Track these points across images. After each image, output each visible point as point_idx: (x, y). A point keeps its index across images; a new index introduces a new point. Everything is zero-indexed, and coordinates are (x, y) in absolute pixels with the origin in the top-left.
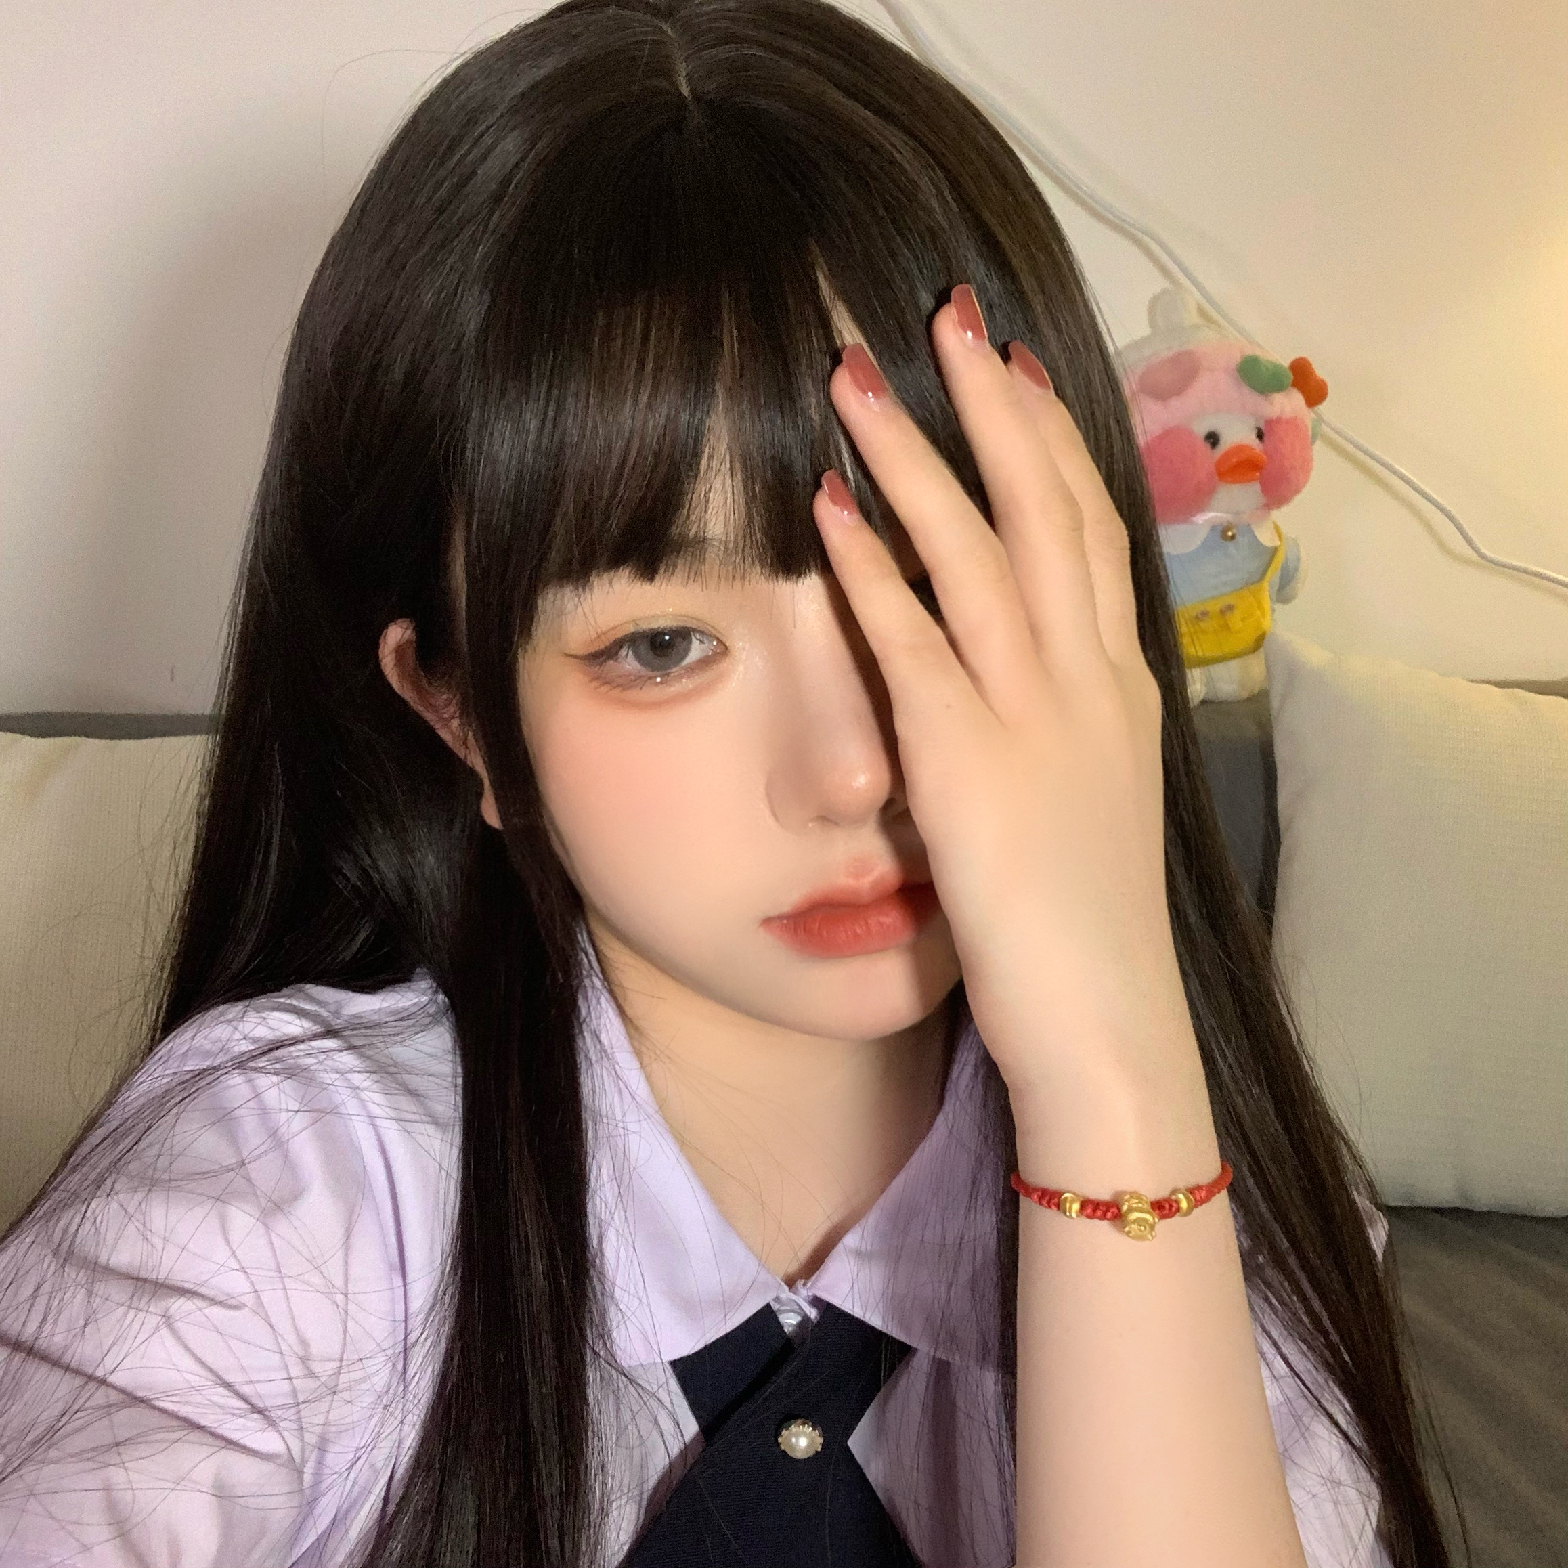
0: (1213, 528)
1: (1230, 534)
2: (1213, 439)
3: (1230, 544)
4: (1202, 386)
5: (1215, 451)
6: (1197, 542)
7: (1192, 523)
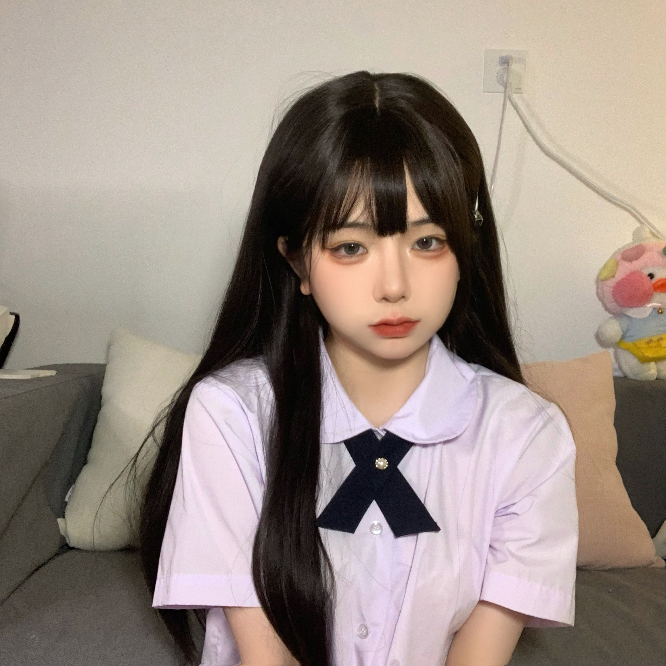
0: (654, 309)
1: (660, 311)
2: (651, 276)
3: (661, 316)
4: (646, 257)
5: (652, 280)
6: (648, 313)
7: (645, 307)
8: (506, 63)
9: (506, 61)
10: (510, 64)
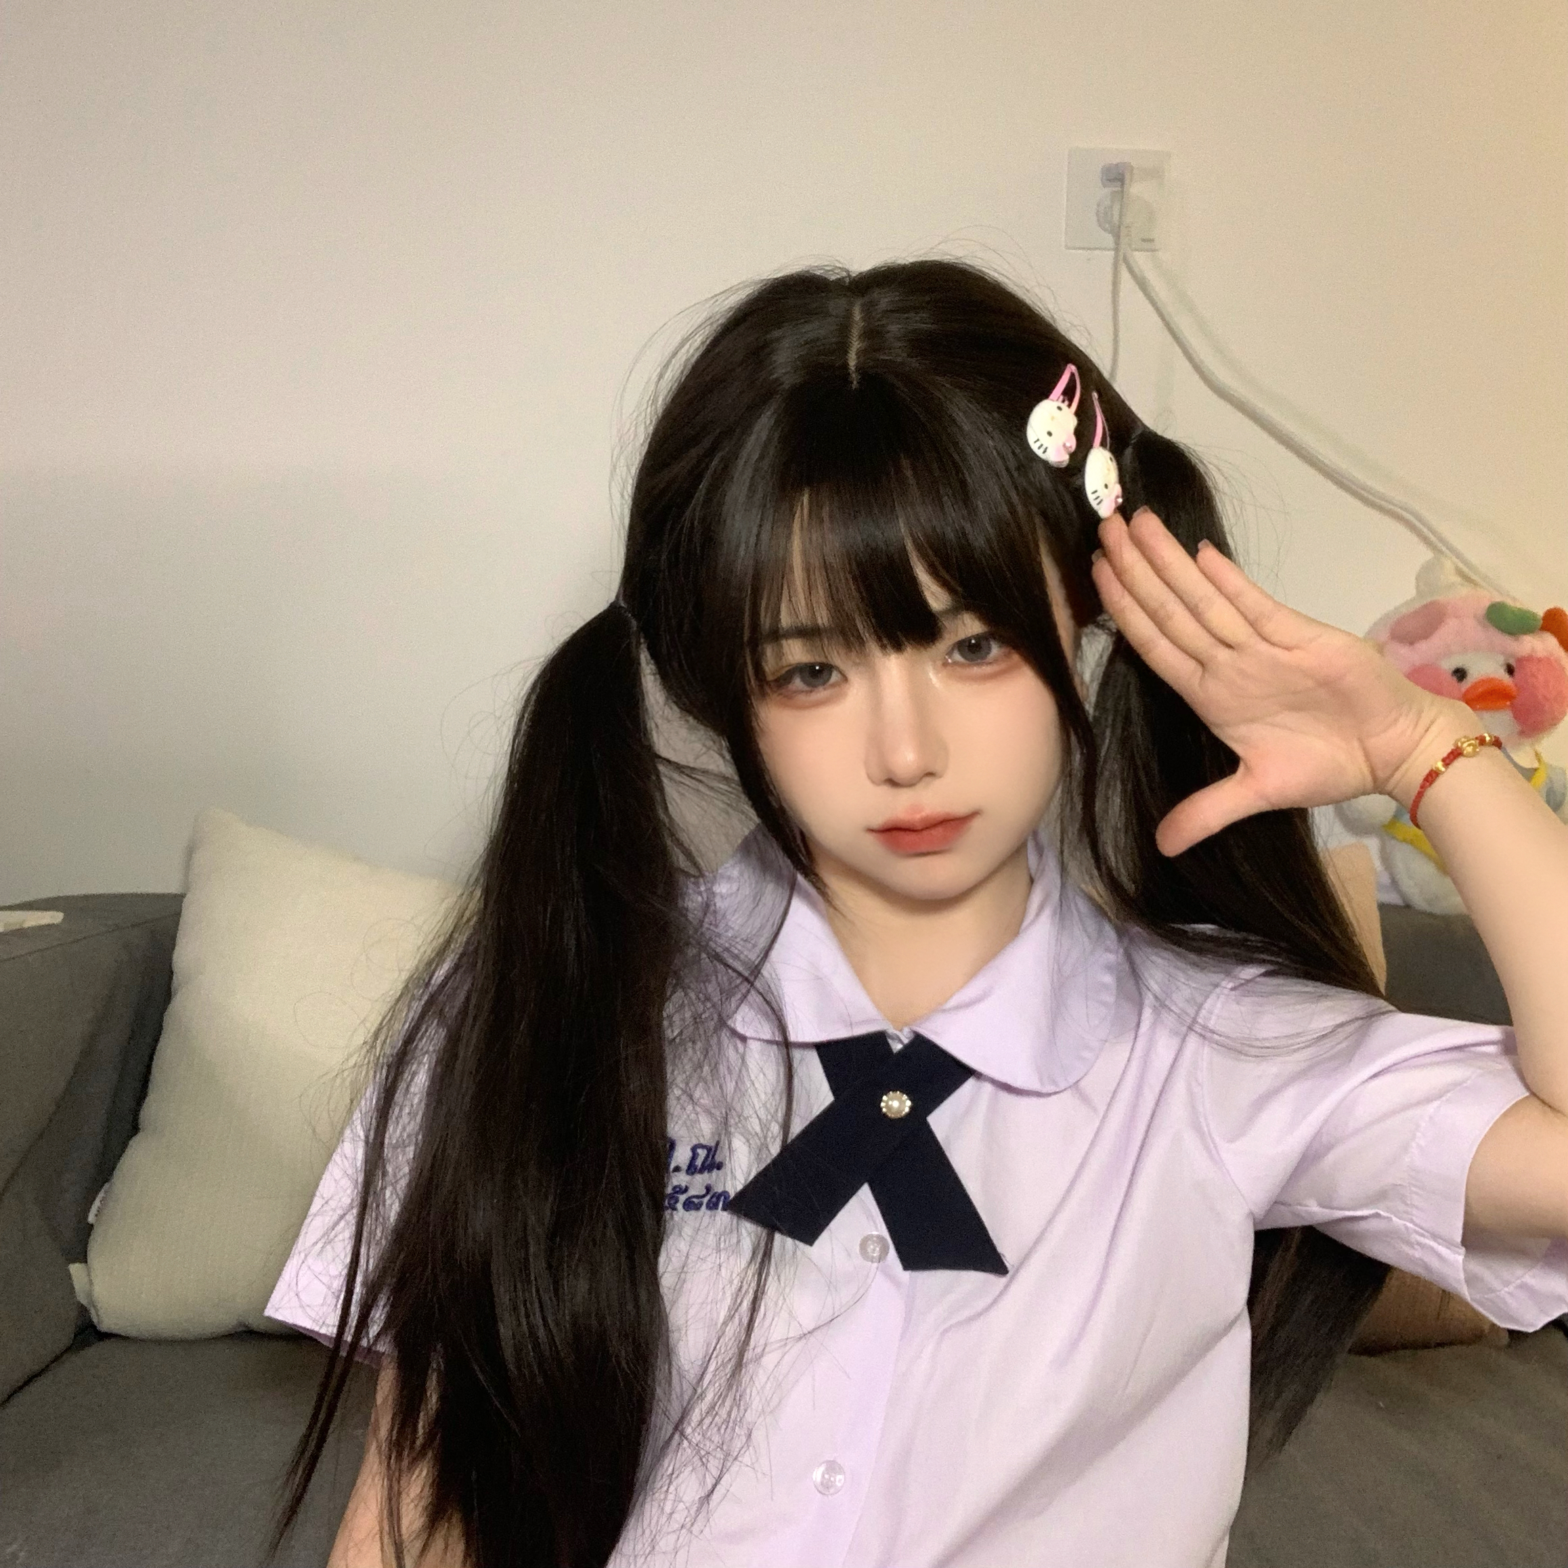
5: (1462, 683)
8: (1119, 180)
9: (1116, 177)
10: (1127, 182)
